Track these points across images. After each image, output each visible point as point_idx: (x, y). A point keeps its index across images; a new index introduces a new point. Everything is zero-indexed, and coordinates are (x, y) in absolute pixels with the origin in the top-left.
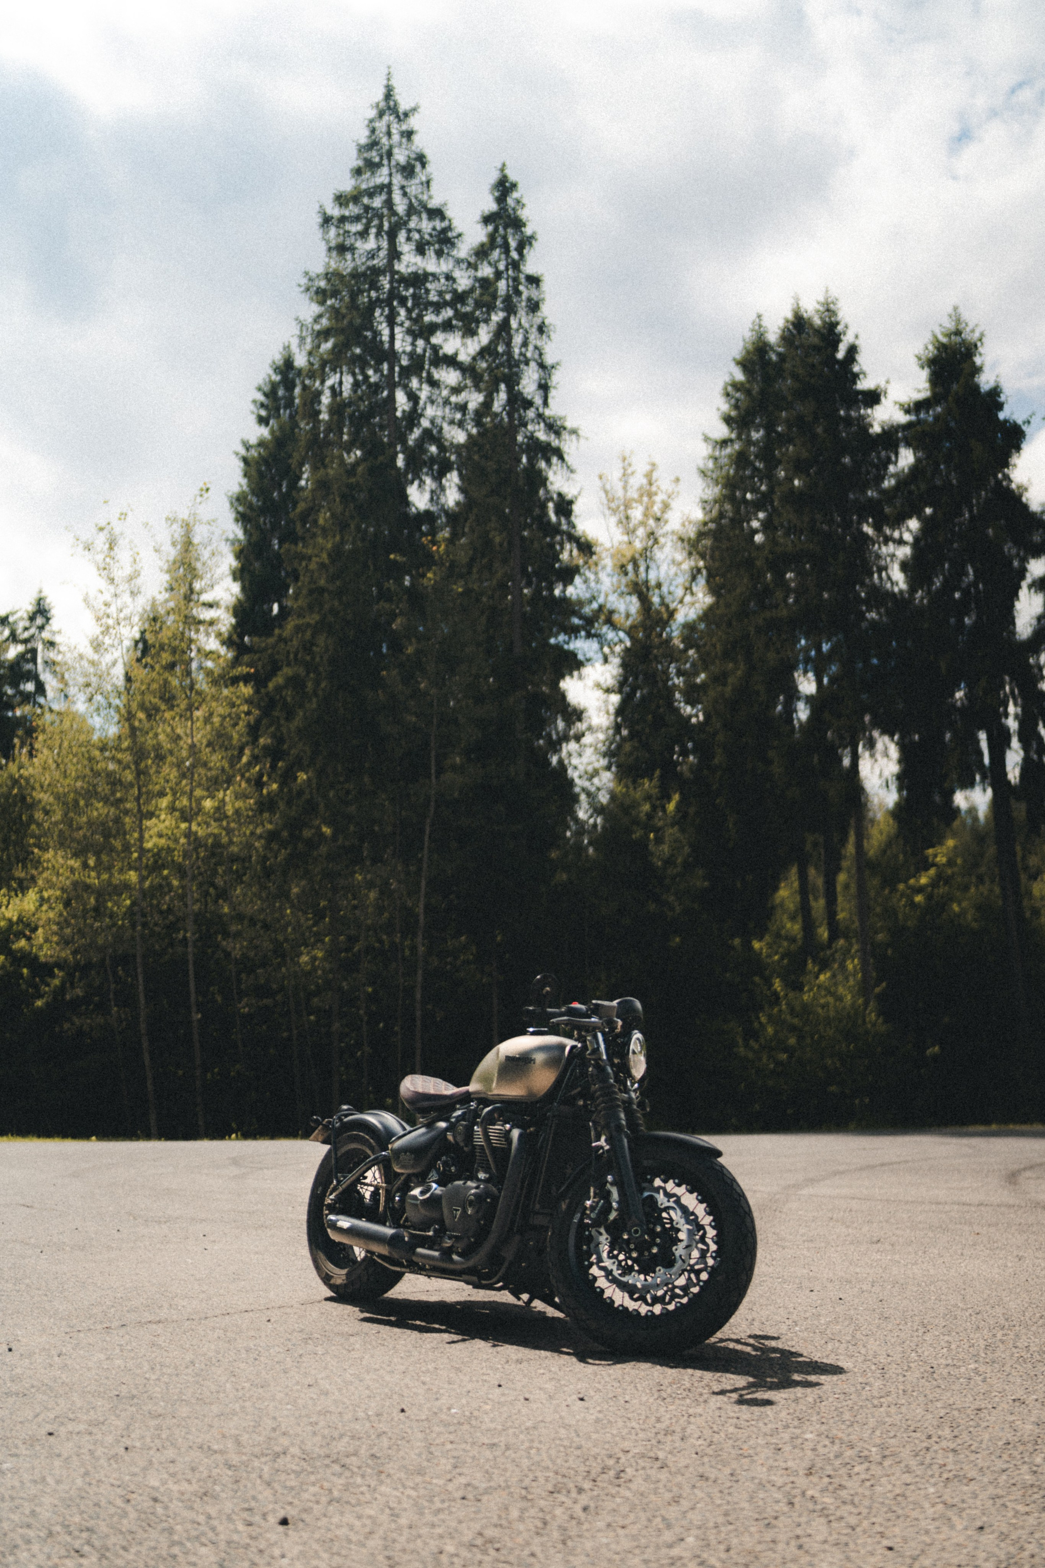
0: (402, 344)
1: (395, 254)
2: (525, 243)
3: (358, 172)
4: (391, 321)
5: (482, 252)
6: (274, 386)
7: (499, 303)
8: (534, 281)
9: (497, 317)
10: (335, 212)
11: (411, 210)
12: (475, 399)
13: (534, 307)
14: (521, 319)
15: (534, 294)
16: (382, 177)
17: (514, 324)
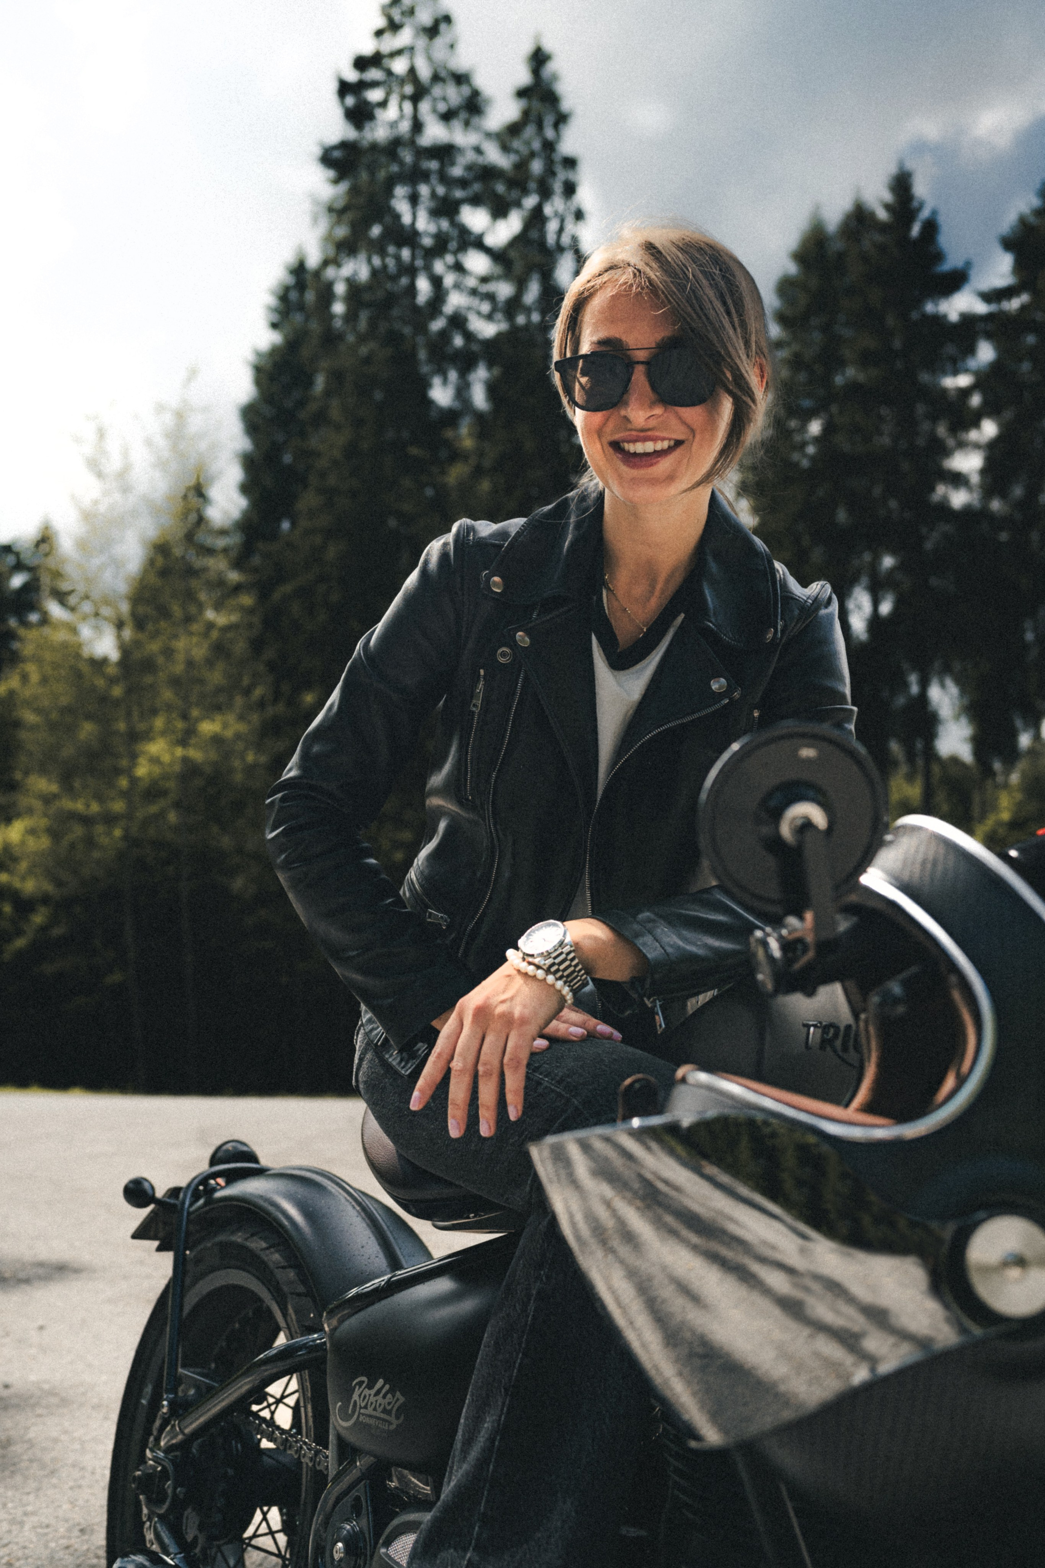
0: (424, 224)
1: (417, 126)
2: (562, 119)
3: (379, 33)
4: (414, 199)
5: (514, 129)
6: (287, 289)
7: (533, 185)
8: (570, 163)
9: (530, 202)
10: (352, 76)
11: (436, 78)
12: (504, 290)
13: (570, 189)
14: (554, 206)
15: (571, 176)
16: (405, 37)
17: (548, 210)
